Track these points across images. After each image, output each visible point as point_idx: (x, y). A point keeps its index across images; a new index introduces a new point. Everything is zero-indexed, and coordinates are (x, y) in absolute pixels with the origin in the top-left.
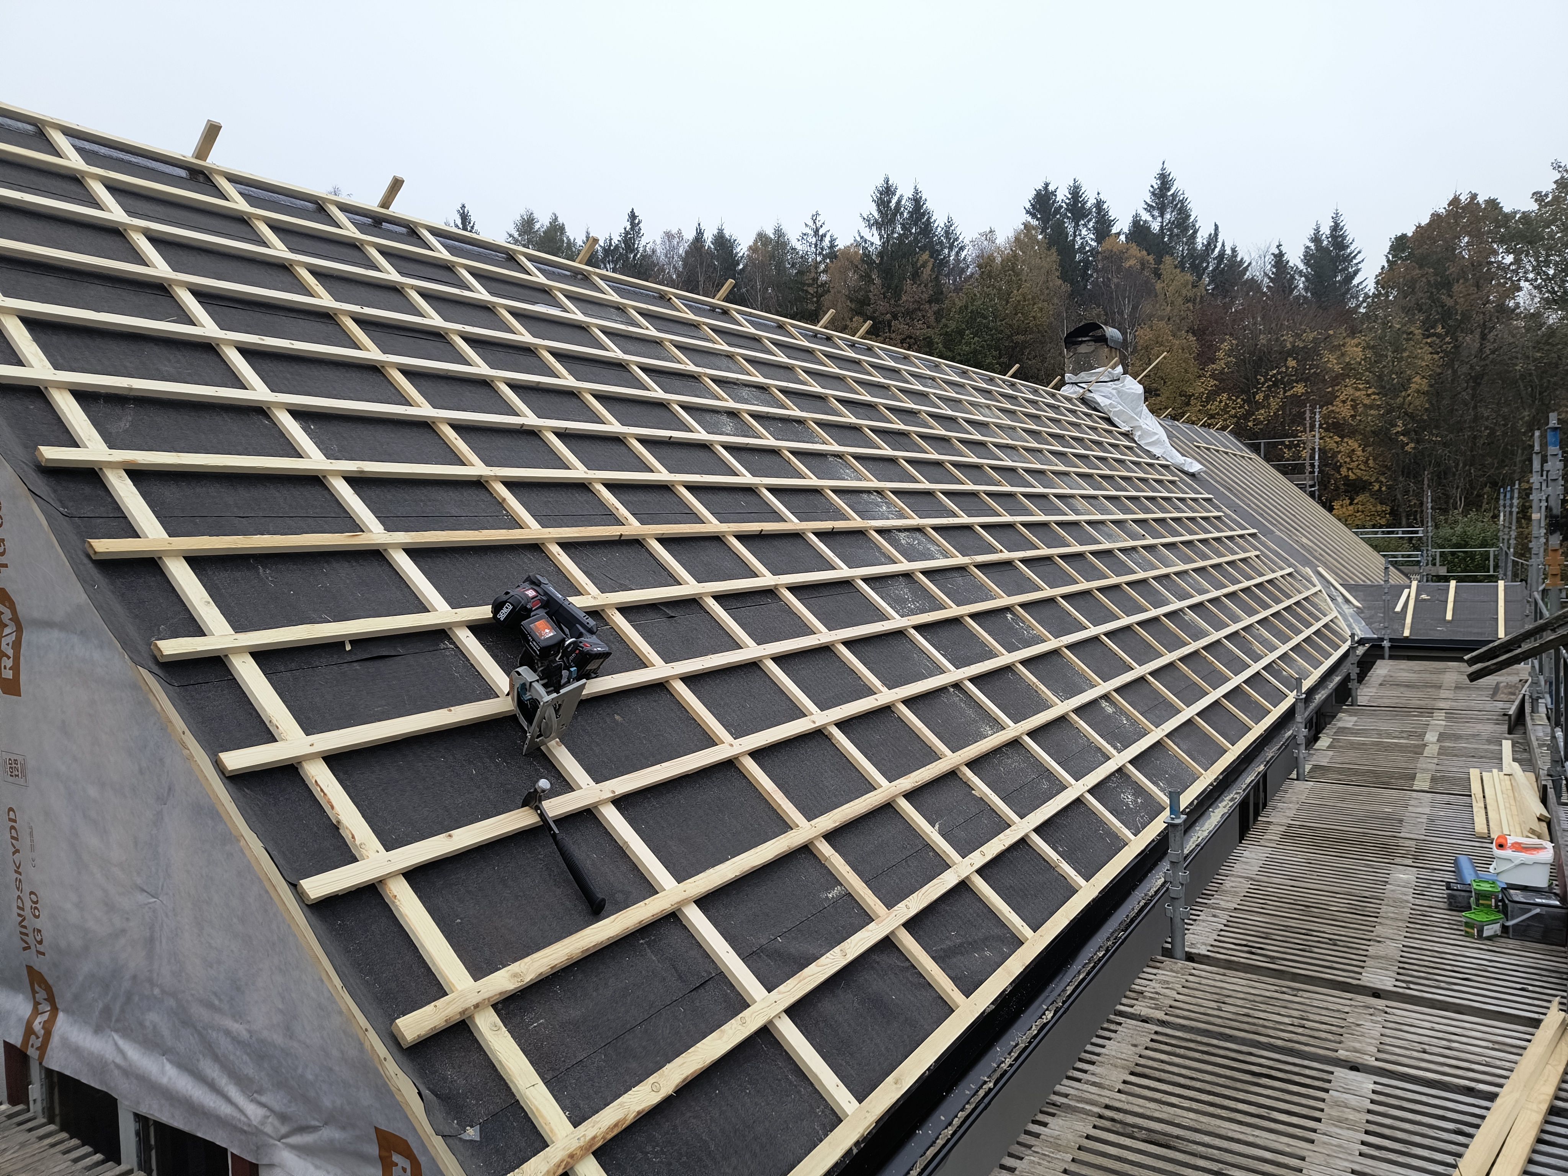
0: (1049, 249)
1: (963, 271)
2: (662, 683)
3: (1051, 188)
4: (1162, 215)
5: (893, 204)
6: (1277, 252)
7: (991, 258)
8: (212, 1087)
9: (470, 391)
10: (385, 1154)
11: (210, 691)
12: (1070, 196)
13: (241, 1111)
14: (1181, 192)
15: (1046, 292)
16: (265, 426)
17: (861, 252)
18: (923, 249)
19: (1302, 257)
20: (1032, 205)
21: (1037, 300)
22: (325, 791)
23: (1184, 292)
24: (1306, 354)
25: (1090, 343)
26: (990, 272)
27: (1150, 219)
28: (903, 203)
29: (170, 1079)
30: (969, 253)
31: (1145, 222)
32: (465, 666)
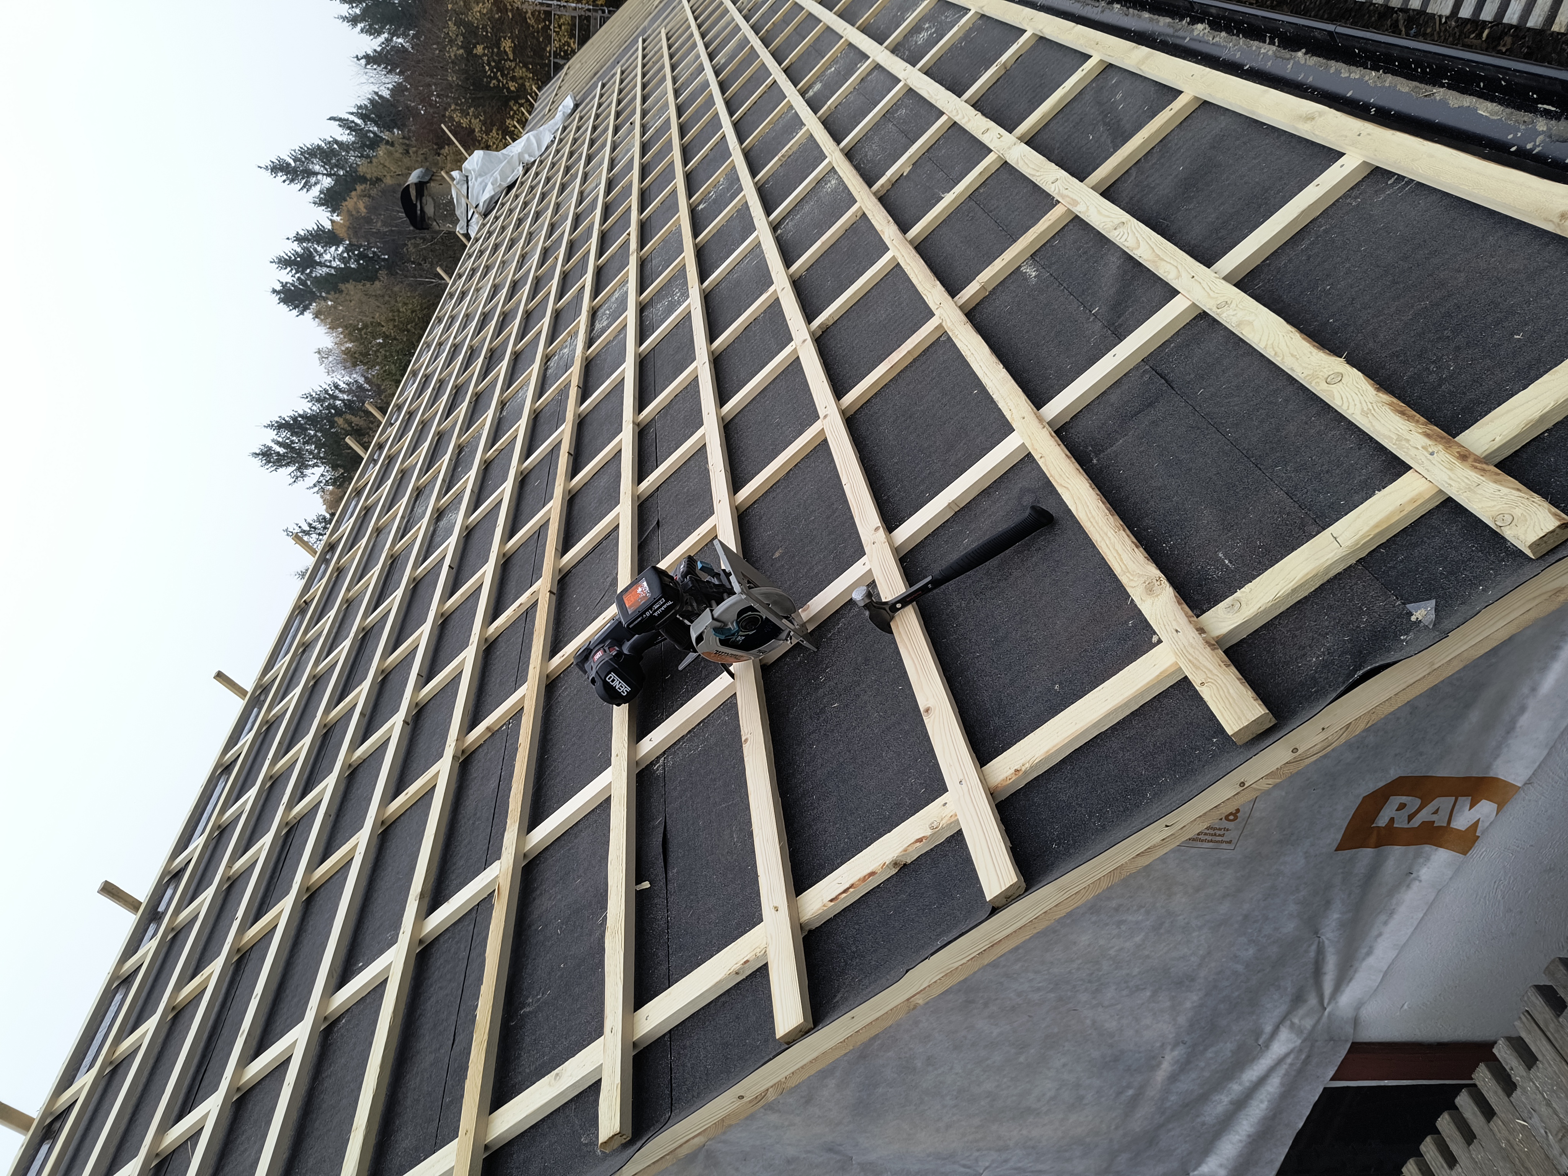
0: (341, 292)
1: (360, 387)
2: (739, 517)
3: (278, 287)
4: (316, 174)
5: (282, 450)
6: (363, 62)
7: (347, 352)
8: (1240, 1104)
9: (358, 789)
10: (1373, 839)
11: (683, 1066)
12: (289, 269)
13: (1280, 1061)
14: (293, 153)
15: (387, 298)
16: (348, 1022)
17: (331, 488)
18: (332, 424)
19: (372, 37)
20: (295, 308)
21: (395, 309)
22: (847, 886)
23: (397, 155)
24: (471, 35)
25: (424, 201)
26: (361, 354)
27: (318, 187)
28: (280, 440)
29: (1221, 1166)
30: (343, 379)
31: (321, 192)
32: (690, 740)
